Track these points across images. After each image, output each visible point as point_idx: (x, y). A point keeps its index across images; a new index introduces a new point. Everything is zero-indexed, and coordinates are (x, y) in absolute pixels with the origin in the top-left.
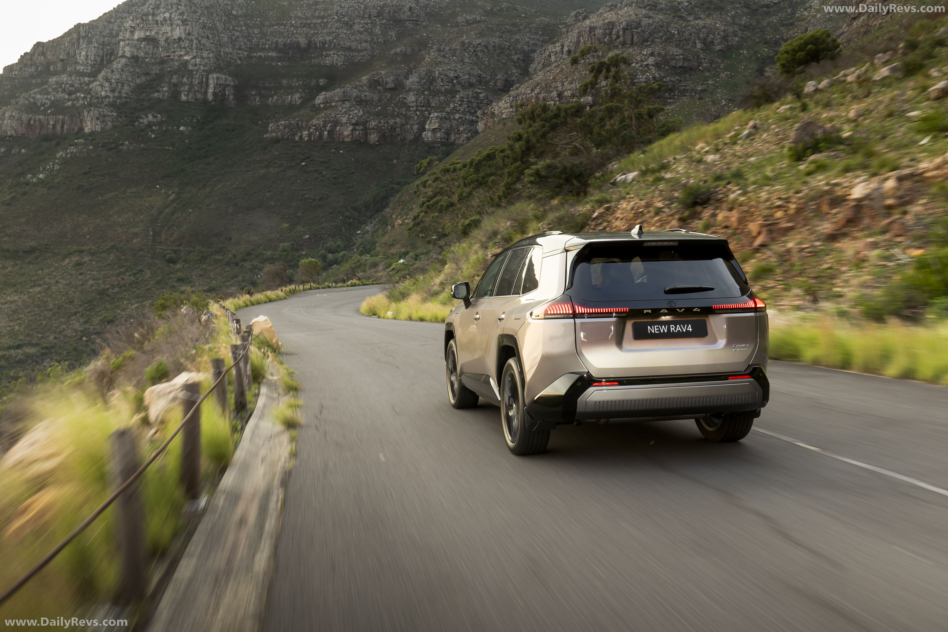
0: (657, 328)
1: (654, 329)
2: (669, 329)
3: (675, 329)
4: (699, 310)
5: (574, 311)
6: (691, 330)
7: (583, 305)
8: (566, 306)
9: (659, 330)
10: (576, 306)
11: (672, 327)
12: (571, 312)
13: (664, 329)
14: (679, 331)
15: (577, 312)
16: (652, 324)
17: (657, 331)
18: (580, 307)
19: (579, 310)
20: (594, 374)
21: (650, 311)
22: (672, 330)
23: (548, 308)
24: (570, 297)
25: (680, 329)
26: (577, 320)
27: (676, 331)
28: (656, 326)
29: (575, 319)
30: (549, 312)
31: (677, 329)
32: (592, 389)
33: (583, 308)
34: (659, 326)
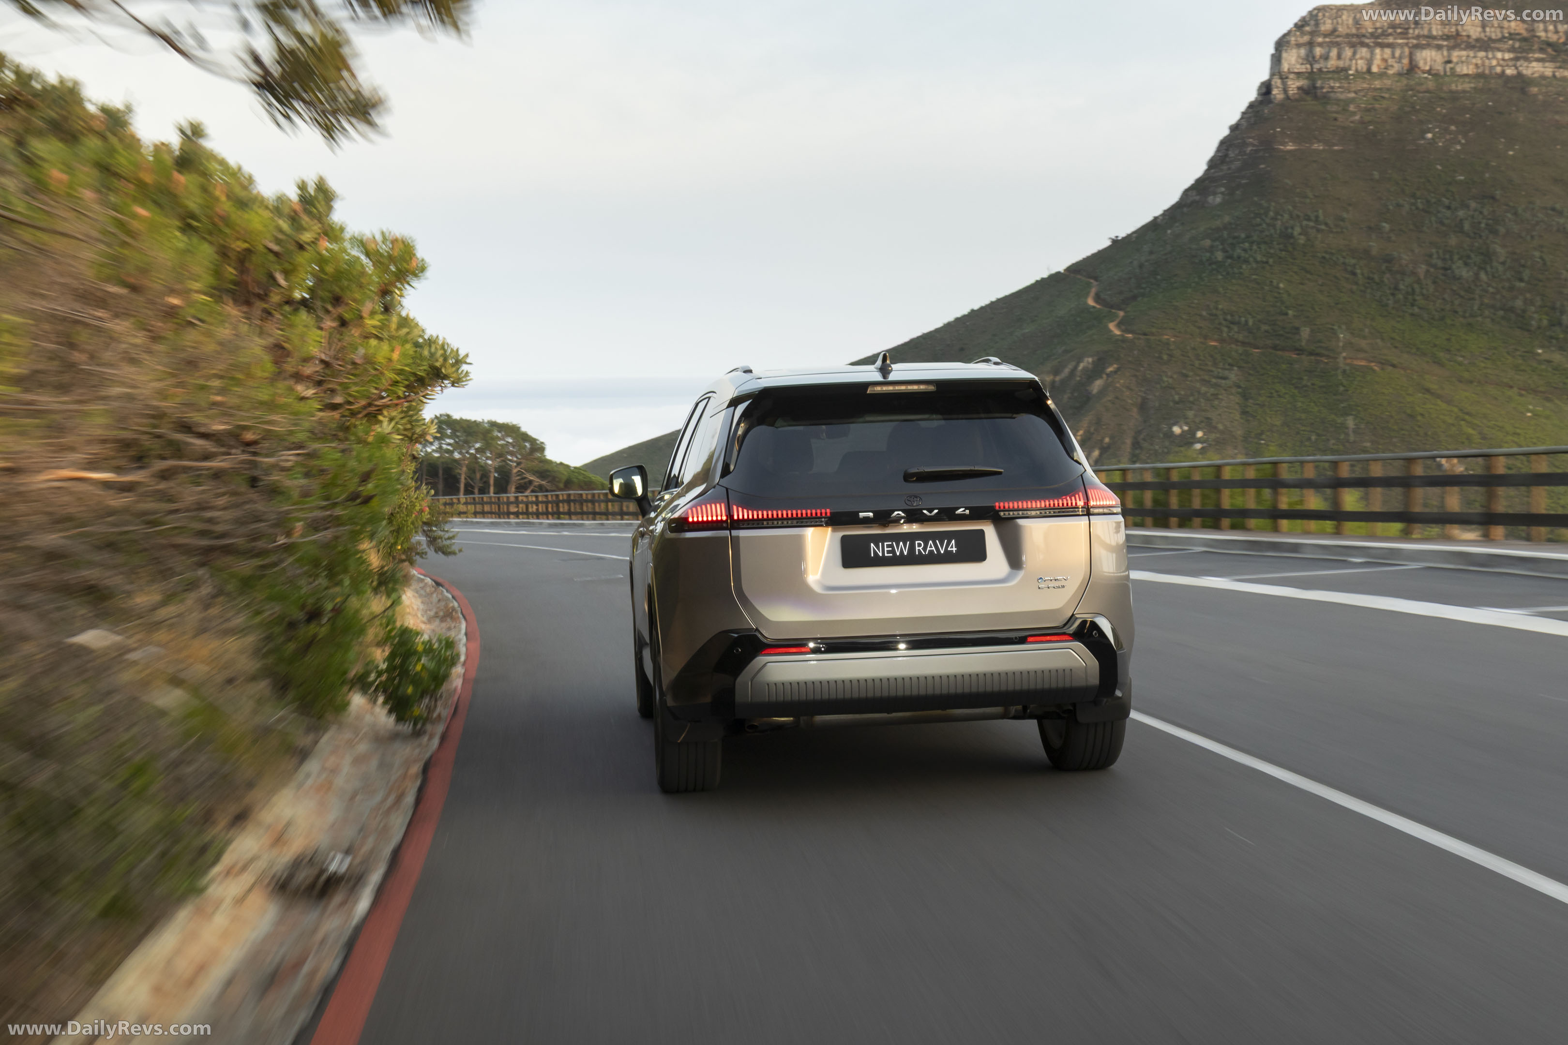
0: (888, 546)
1: (881, 550)
2: (912, 549)
3: (925, 549)
4: (967, 512)
5: (730, 515)
6: (954, 549)
7: (746, 504)
8: (718, 506)
9: (893, 552)
10: (735, 507)
12: (724, 518)
13: (902, 549)
14: (931, 552)
15: (736, 517)
16: (878, 539)
17: (888, 552)
18: (740, 509)
19: (739, 513)
20: (769, 634)
21: (871, 514)
22: (919, 550)
23: (690, 511)
24: (727, 489)
25: (934, 548)
26: (735, 533)
27: (925, 552)
28: (885, 544)
29: (732, 531)
30: (690, 520)
31: (928, 549)
32: (761, 659)
33: (745, 511)
34: (892, 544)
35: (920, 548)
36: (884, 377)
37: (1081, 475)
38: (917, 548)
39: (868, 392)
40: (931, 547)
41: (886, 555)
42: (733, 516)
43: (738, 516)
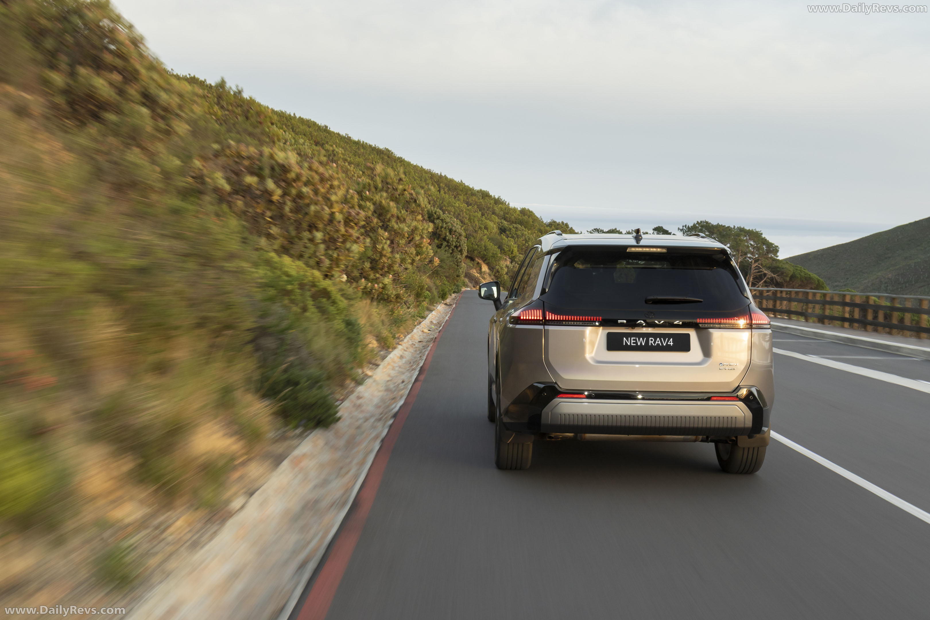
0: (634, 340)
1: (630, 342)
2: (647, 341)
3: (655, 342)
4: (681, 323)
5: (544, 317)
6: (672, 344)
7: (552, 311)
8: (538, 311)
9: (636, 343)
10: (547, 313)
11: (652, 340)
12: (541, 318)
13: (642, 342)
15: (547, 318)
16: (627, 335)
17: (634, 343)
18: (550, 314)
19: (550, 316)
20: (563, 386)
21: (625, 321)
22: (651, 343)
23: (522, 313)
24: (544, 302)
25: (660, 343)
26: (547, 327)
27: (655, 344)
28: (632, 338)
29: (545, 326)
30: (522, 318)
31: (657, 343)
32: (557, 400)
33: (553, 315)
34: (636, 338)
35: (652, 342)
36: (637, 243)
37: (749, 305)
38: (650, 342)
39: (627, 251)
40: (658, 341)
41: (632, 344)
42: (546, 317)
43: (549, 318)
